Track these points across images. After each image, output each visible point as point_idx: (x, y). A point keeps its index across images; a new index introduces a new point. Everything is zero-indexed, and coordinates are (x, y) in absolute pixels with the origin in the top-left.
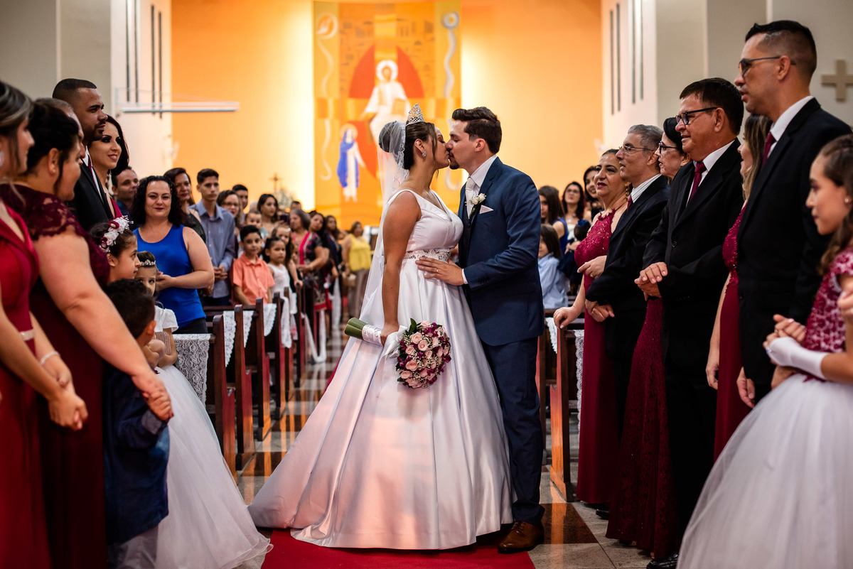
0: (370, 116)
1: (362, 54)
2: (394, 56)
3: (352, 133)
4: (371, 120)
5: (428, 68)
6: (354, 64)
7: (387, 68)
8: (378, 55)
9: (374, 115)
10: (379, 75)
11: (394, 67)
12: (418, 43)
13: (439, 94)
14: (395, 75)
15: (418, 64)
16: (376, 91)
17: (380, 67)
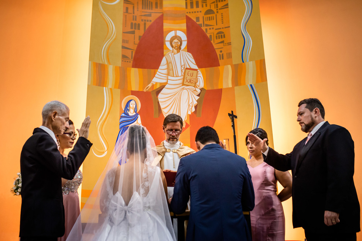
0: (158, 86)
1: (148, 24)
2: (184, 26)
3: (136, 104)
4: (158, 91)
5: (221, 35)
6: (140, 32)
7: (176, 37)
8: (166, 25)
9: (162, 87)
10: (168, 44)
11: (184, 37)
12: (209, 12)
13: (236, 60)
14: (184, 44)
15: (210, 33)
16: (164, 61)
17: (168, 37)
